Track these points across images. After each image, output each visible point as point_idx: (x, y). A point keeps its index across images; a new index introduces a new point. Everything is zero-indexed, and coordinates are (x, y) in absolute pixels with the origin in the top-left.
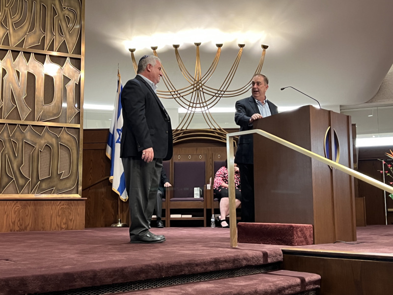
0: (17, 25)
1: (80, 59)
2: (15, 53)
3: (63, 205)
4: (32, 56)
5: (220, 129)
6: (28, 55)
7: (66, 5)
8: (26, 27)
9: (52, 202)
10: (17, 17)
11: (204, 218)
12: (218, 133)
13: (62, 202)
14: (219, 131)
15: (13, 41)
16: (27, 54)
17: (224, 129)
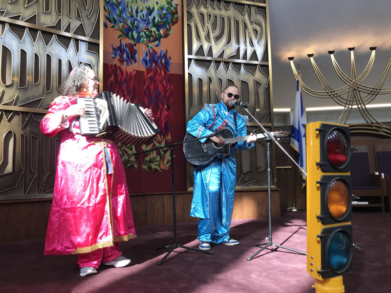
0: (218, 38)
1: (268, 66)
2: (218, 63)
3: (262, 195)
4: (230, 65)
5: (377, 123)
6: (227, 65)
7: (254, 19)
8: (224, 40)
9: (254, 193)
10: (217, 32)
11: (383, 205)
12: (375, 126)
13: (262, 193)
14: (376, 125)
15: (216, 52)
16: (227, 63)
17: (382, 123)
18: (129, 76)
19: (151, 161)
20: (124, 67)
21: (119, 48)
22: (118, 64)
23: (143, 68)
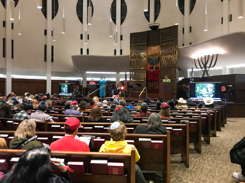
18: (152, 72)
19: (155, 87)
20: (151, 71)
21: (150, 67)
22: (150, 70)
23: (155, 70)
